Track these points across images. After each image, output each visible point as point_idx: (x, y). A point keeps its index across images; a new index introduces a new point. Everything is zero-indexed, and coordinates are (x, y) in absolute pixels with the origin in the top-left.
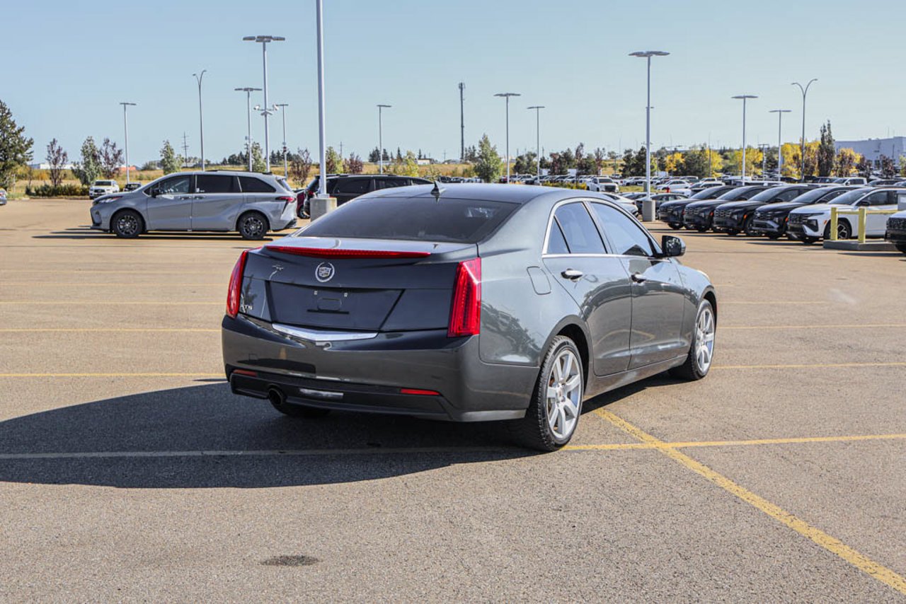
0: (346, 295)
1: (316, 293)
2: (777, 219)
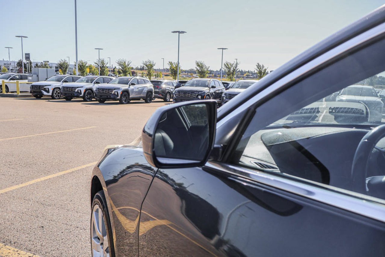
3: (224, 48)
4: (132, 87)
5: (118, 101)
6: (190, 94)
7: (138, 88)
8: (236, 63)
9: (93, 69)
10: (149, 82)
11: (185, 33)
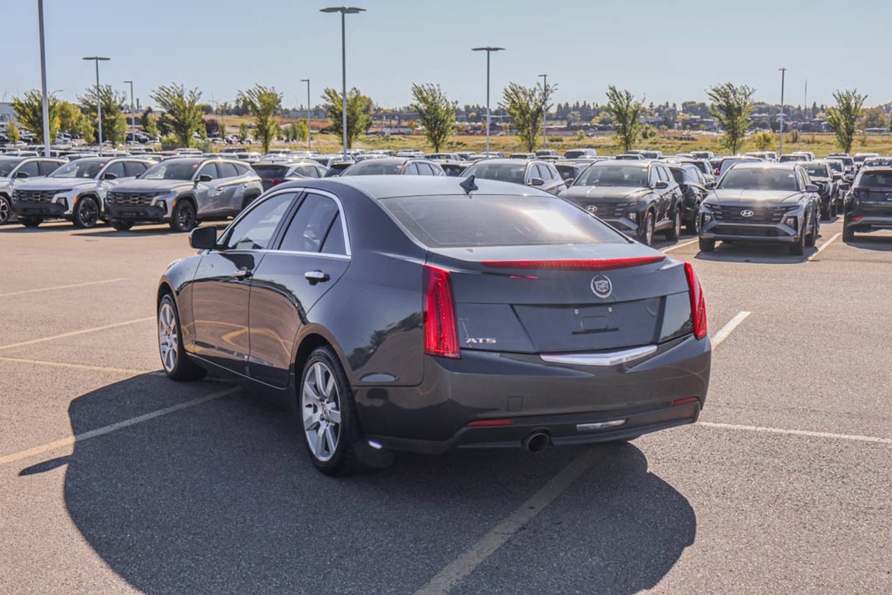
0: (610, 309)
1: (576, 311)
3: (492, 46)
4: (202, 186)
5: (167, 226)
7: (219, 188)
8: (543, 87)
9: (74, 119)
10: (248, 170)
11: (360, 12)
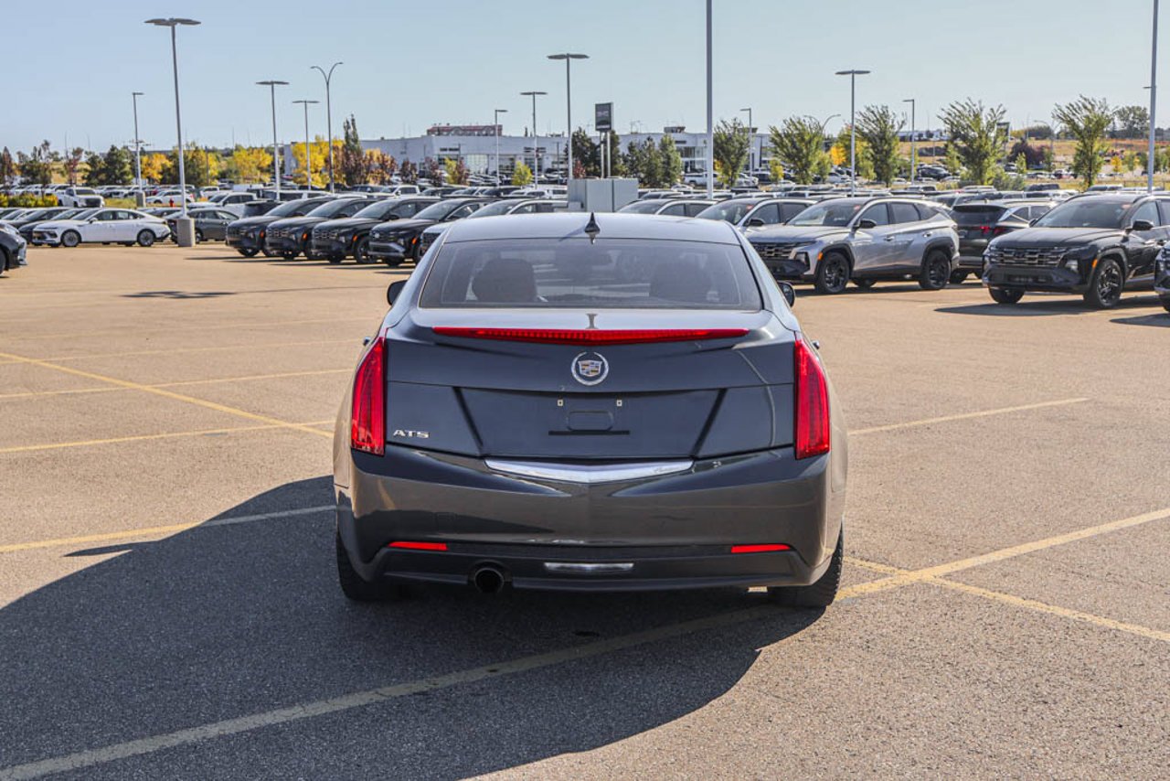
0: (619, 403)
1: (560, 403)
2: (402, 241)
5: (810, 286)
6: (1037, 256)
10: (940, 212)
